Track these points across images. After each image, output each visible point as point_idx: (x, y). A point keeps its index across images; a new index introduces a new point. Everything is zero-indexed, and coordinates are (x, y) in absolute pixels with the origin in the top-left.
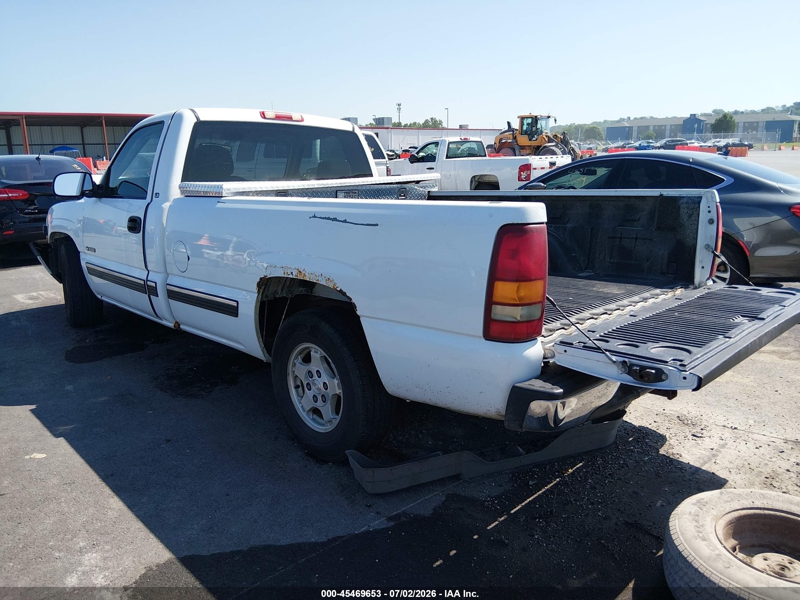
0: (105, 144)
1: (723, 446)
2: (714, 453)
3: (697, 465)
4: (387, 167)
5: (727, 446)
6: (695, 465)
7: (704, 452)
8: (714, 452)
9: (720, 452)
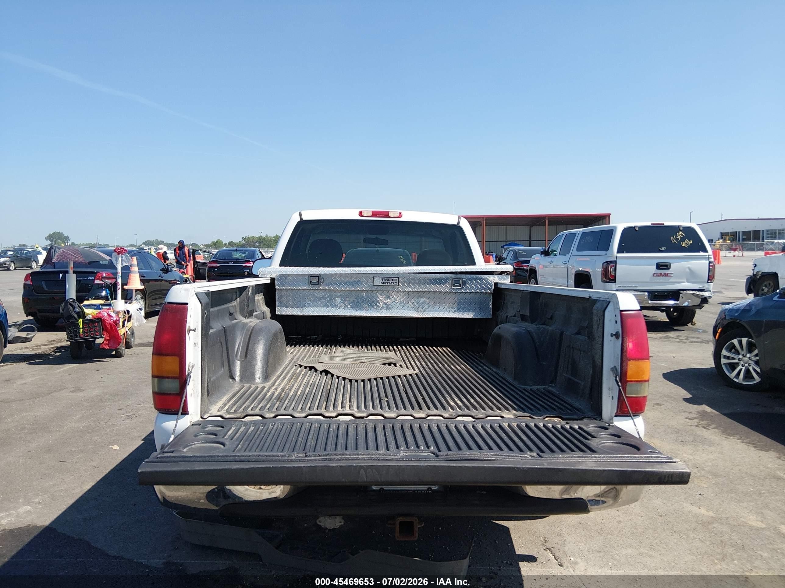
0: (545, 241)
4: (709, 261)
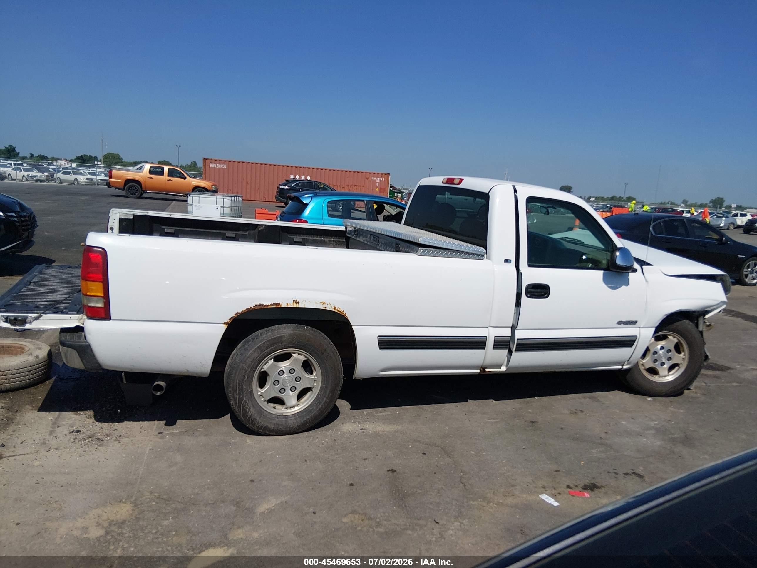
1: (51, 433)
2: (55, 424)
3: (64, 414)
5: (49, 433)
6: (64, 413)
7: (64, 423)
8: (56, 426)
9: (52, 428)
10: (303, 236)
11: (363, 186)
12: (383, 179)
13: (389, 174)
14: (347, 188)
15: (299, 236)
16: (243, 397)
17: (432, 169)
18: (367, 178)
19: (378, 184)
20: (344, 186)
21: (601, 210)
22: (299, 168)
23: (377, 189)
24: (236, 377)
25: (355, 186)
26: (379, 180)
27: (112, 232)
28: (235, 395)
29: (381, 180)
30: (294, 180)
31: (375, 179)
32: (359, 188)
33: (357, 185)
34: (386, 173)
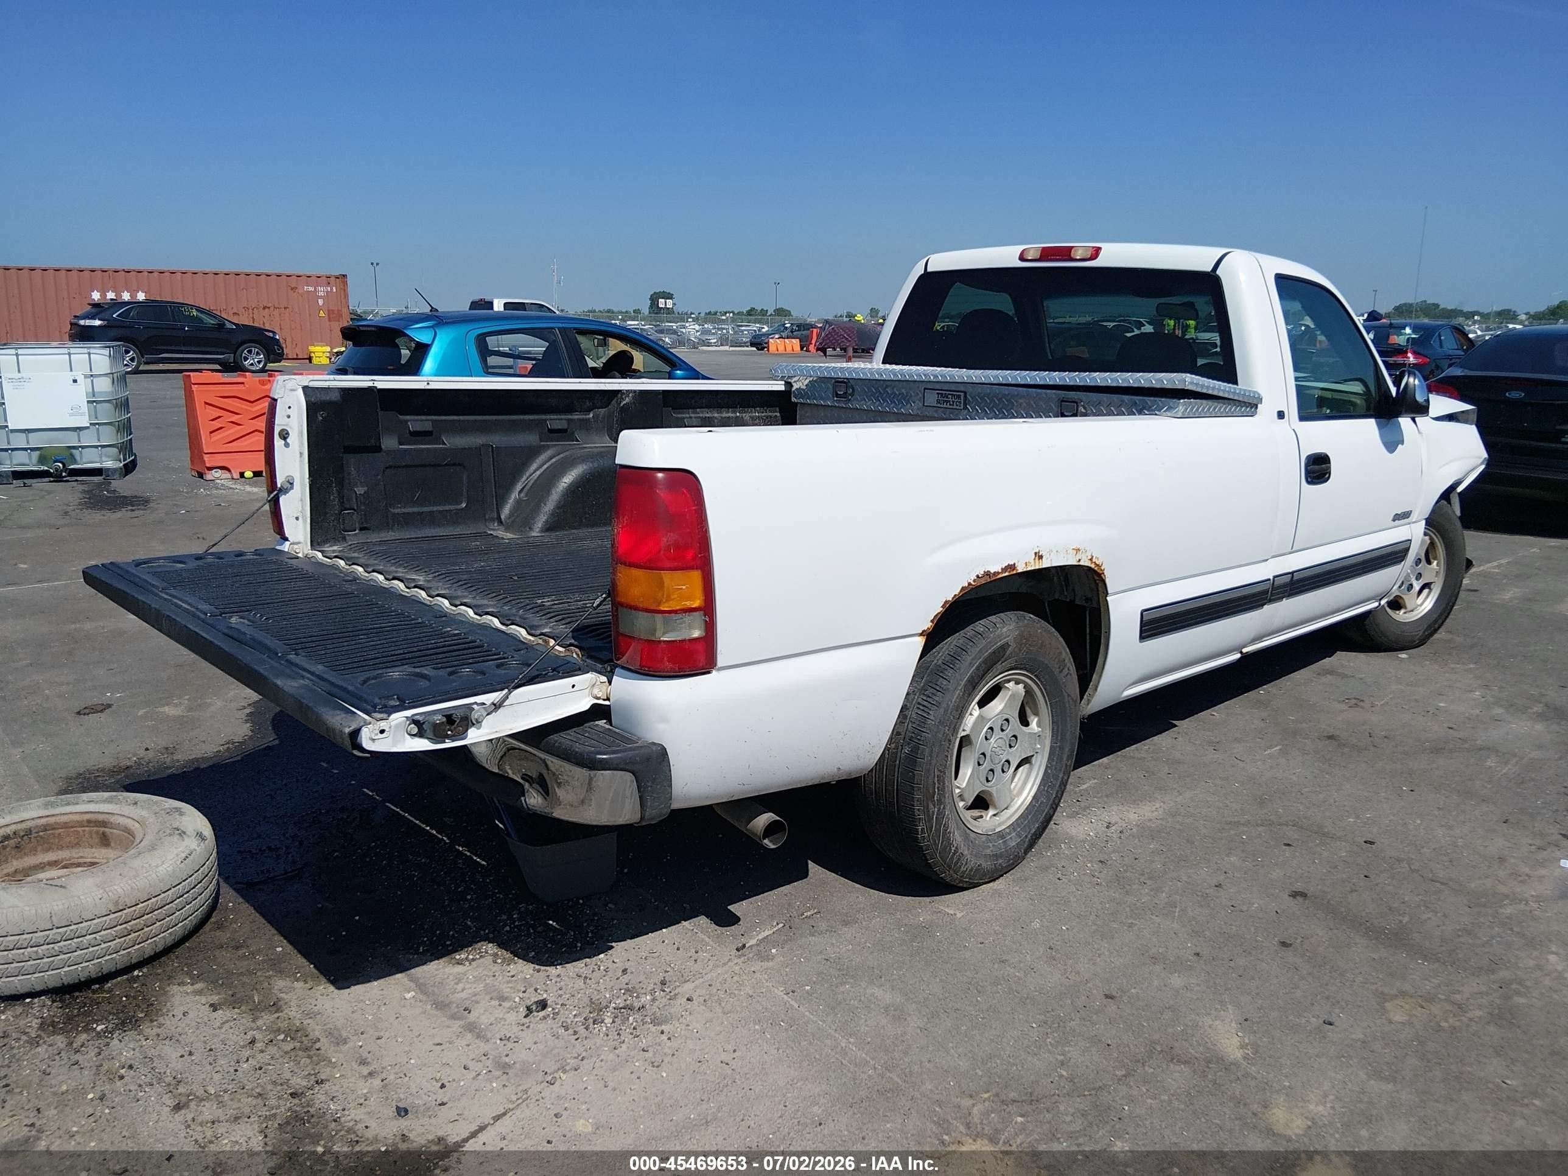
10: (702, 413)
11: (285, 308)
12: (332, 289)
13: (344, 276)
14: (246, 315)
15: (693, 413)
16: (944, 808)
17: (377, 264)
18: (292, 289)
19: (321, 302)
20: (236, 311)
21: (777, 336)
22: (111, 273)
23: (322, 314)
24: (934, 762)
25: (264, 308)
26: (322, 291)
27: (287, 445)
28: (931, 806)
29: (327, 292)
30: (116, 304)
31: (311, 289)
32: (276, 313)
33: (270, 305)
34: (337, 274)
